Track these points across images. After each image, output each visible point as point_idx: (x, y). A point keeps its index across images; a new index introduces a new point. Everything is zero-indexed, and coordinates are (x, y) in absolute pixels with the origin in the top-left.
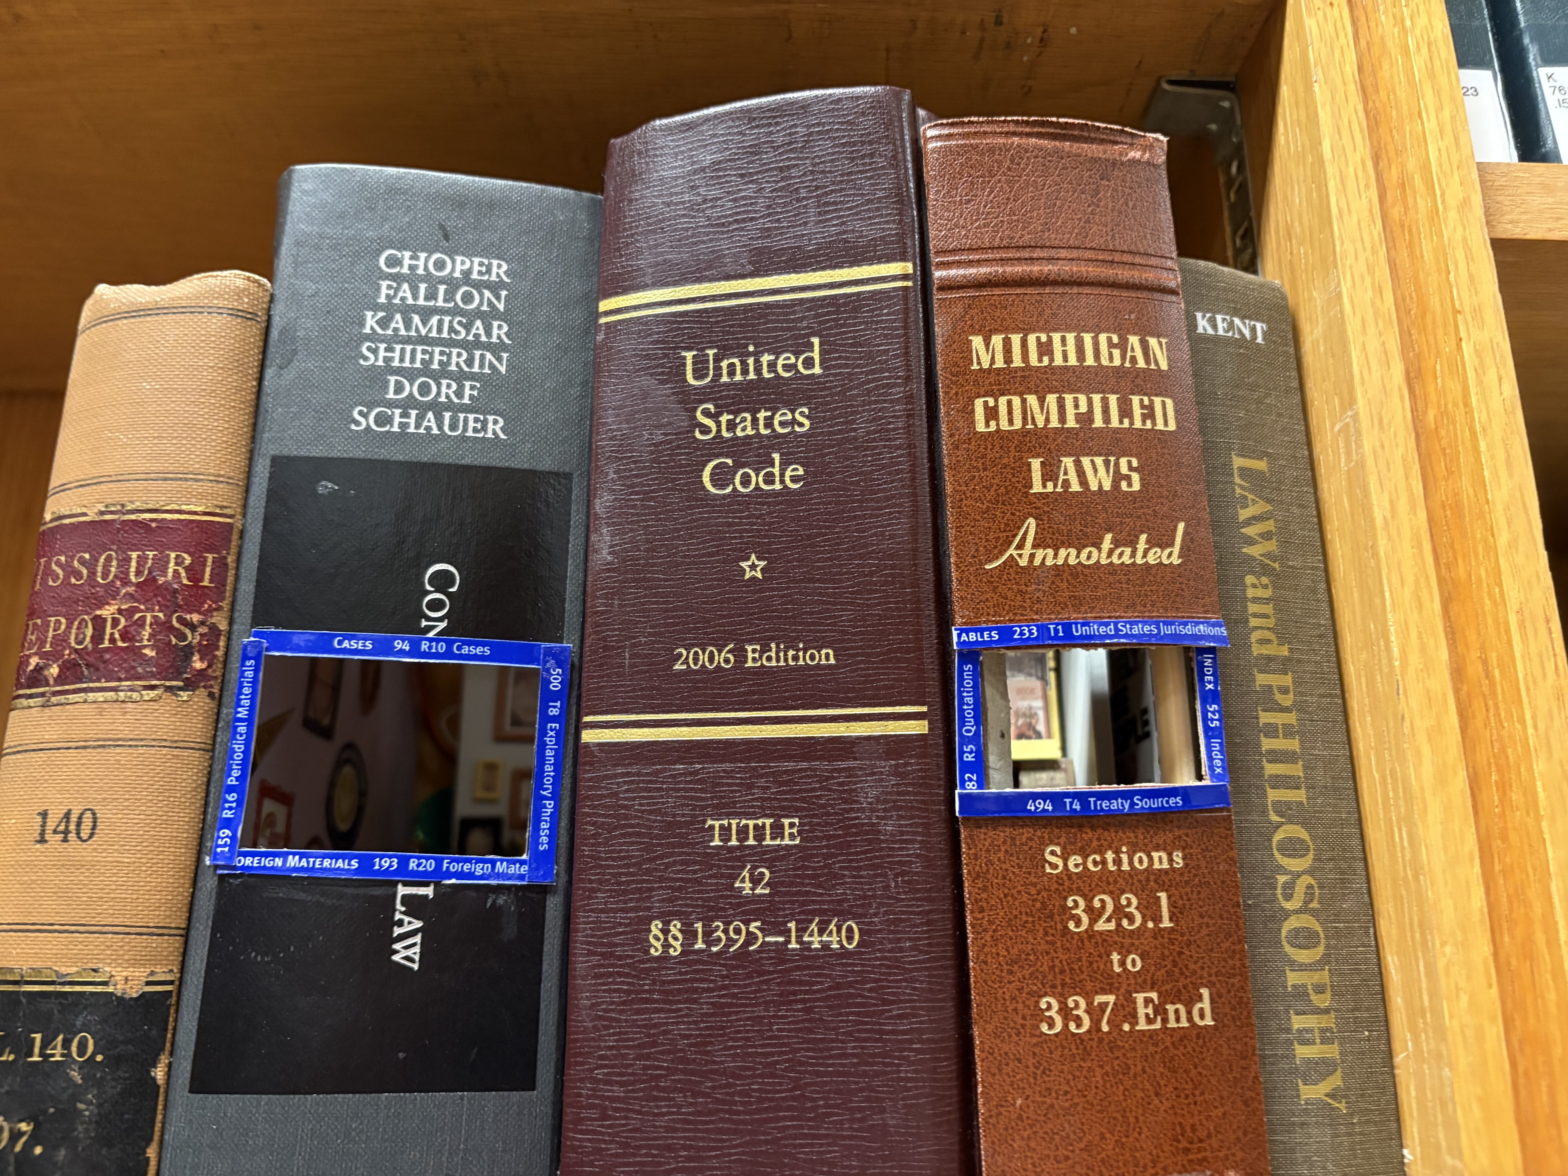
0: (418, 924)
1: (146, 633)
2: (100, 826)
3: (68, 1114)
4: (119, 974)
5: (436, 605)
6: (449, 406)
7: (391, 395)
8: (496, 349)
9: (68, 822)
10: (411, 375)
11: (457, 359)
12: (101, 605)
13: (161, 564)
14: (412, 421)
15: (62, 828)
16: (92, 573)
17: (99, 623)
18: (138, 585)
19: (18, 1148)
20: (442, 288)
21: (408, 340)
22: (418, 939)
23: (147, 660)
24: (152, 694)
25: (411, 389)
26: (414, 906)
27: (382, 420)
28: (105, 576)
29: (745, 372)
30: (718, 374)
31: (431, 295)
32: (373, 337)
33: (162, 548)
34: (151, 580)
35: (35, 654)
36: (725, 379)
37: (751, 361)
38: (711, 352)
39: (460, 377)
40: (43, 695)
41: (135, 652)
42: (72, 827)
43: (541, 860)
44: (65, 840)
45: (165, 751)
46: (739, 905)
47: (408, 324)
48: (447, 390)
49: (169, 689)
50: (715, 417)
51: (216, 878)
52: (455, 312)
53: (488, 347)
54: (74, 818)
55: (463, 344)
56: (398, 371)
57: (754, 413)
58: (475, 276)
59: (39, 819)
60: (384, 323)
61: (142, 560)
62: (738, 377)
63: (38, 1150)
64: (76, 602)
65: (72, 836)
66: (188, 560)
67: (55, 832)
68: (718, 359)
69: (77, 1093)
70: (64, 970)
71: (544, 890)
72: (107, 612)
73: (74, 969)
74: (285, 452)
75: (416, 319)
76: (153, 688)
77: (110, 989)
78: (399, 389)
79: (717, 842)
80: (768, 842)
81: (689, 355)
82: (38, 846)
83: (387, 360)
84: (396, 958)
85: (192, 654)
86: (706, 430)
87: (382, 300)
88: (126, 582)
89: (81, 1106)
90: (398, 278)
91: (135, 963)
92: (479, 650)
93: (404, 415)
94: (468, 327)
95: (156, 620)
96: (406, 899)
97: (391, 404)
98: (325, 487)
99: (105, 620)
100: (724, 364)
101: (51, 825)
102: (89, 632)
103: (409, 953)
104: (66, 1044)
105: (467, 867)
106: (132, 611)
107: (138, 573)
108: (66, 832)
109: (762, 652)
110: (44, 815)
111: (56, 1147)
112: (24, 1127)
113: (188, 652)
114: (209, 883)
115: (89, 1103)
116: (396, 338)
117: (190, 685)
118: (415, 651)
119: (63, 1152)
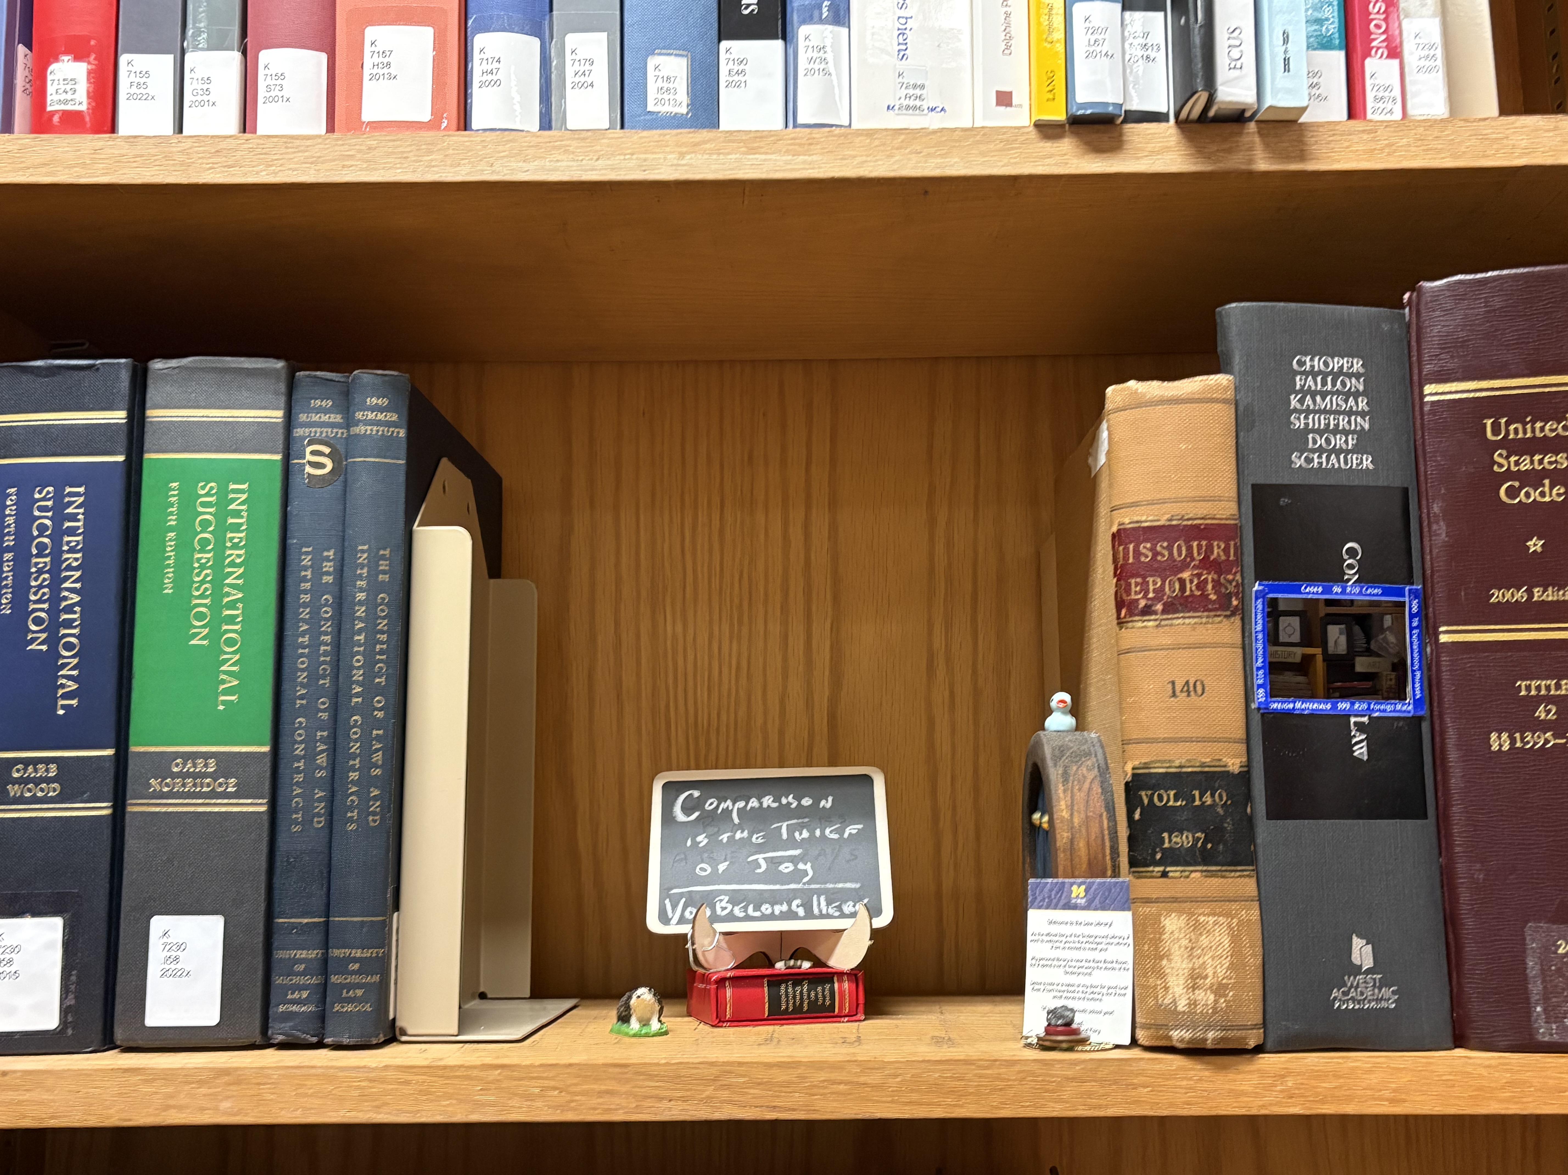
0: (1363, 737)
1: (1210, 586)
2: (1207, 689)
3: (1219, 829)
4: (1230, 762)
5: (1350, 567)
6: (1341, 450)
7: (1310, 445)
8: (1363, 414)
9: (1188, 686)
10: (1320, 432)
11: (1343, 422)
12: (1182, 570)
13: (1210, 549)
14: (1324, 459)
15: (1186, 688)
16: (1171, 554)
17: (1182, 582)
18: (1200, 561)
19: (1199, 845)
20: (1329, 379)
21: (1315, 412)
22: (1364, 743)
23: (1211, 601)
24: (1219, 619)
25: (1321, 442)
26: (1360, 727)
27: (1309, 460)
28: (1180, 554)
29: (1525, 432)
30: (1507, 433)
31: (1324, 383)
32: (1295, 410)
33: (1210, 539)
34: (1206, 557)
35: (1143, 598)
36: (1511, 436)
37: (1529, 426)
38: (1503, 421)
39: (1346, 433)
40: (1156, 620)
41: (1205, 596)
42: (1191, 689)
43: (1417, 703)
44: (1189, 695)
45: (1229, 649)
46: (1539, 725)
47: (1314, 401)
48: (1338, 441)
49: (1226, 616)
50: (1507, 458)
51: (1259, 715)
52: (1338, 393)
53: (1357, 413)
54: (1191, 685)
55: (1344, 413)
56: (1313, 431)
57: (1532, 456)
58: (1345, 370)
59: (1170, 686)
60: (1301, 401)
61: (1199, 547)
62: (1520, 436)
63: (1209, 846)
64: (1165, 569)
65: (1192, 693)
66: (1223, 546)
67: (1182, 691)
68: (1508, 424)
69: (1223, 819)
70: (1203, 760)
71: (1420, 719)
72: (1186, 575)
73: (1208, 760)
74: (1259, 482)
75: (1318, 398)
76: (1219, 616)
77: (1227, 769)
78: (1315, 442)
79: (1523, 693)
80: (1552, 693)
81: (1489, 422)
82: (1172, 699)
83: (1307, 424)
84: (1355, 754)
85: (1231, 598)
86: (1501, 466)
87: (1298, 387)
88: (1193, 559)
89: (1226, 825)
90: (1306, 374)
91: (1235, 756)
92: (1376, 591)
93: (1320, 457)
94: (1346, 401)
95: (1213, 580)
96: (1356, 723)
97: (1313, 451)
98: (1284, 501)
99: (1185, 580)
100: (1512, 427)
101: (1178, 688)
102: (1177, 586)
103: (1362, 751)
104: (1213, 796)
105: (1382, 707)
106: (1199, 575)
107: (1199, 554)
108: (1188, 691)
109: (1544, 592)
110: (1173, 683)
111: (1218, 844)
112: (1198, 835)
113: (1229, 596)
114: (1256, 718)
115: (1228, 823)
116: (1308, 412)
117: (1233, 614)
118: (1344, 592)
119: (1221, 847)
